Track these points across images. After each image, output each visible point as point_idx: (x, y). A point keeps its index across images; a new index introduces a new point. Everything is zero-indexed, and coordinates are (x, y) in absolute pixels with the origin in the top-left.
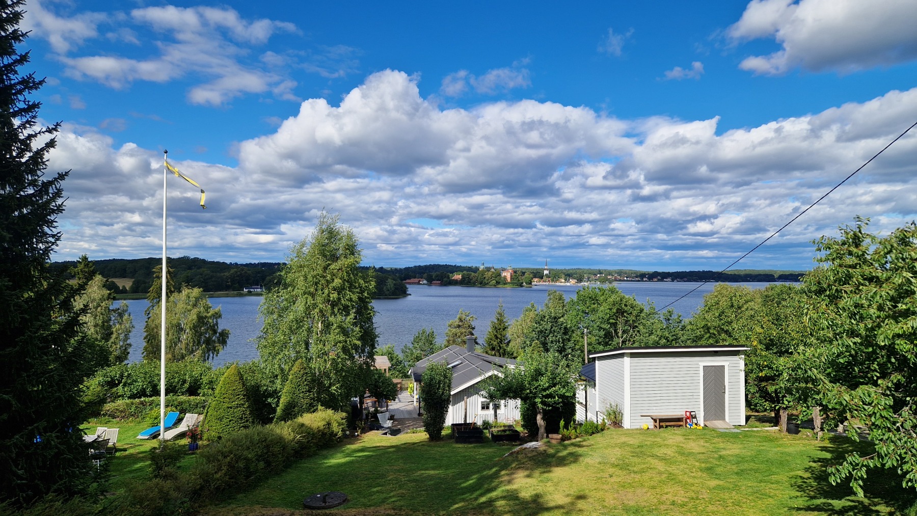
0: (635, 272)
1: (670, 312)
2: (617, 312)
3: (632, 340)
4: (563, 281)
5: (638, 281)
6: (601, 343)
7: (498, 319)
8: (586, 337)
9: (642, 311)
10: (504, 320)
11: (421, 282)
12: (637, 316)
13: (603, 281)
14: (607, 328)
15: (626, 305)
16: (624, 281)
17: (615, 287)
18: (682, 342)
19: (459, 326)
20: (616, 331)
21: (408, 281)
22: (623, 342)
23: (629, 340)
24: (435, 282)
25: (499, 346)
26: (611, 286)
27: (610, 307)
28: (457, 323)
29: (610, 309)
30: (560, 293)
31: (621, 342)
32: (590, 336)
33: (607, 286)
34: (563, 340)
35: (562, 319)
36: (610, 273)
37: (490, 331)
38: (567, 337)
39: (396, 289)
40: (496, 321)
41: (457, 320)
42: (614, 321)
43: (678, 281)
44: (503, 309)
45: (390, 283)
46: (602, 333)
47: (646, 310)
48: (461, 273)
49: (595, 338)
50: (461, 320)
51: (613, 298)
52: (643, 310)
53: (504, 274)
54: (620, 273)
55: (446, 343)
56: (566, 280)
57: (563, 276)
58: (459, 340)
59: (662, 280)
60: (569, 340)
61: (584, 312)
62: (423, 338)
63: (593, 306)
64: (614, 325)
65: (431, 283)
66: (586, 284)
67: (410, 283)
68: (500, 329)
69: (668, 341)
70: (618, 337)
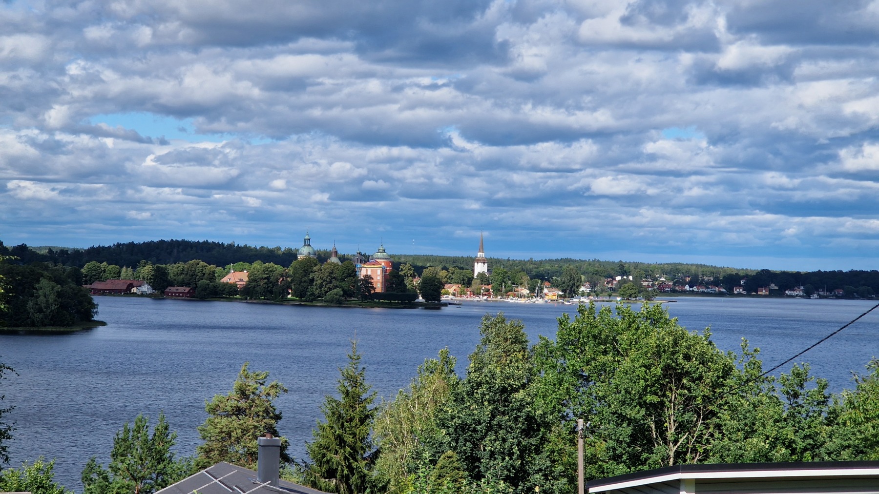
0: (713, 271)
1: (798, 375)
2: (665, 376)
3: (701, 450)
4: (526, 292)
5: (720, 294)
6: (620, 457)
7: (347, 393)
8: (581, 442)
9: (727, 372)
10: (364, 396)
11: (134, 290)
12: (715, 386)
13: (630, 295)
14: (639, 416)
15: (687, 357)
16: (684, 293)
17: (663, 307)
18: (829, 454)
19: (238, 411)
20: (659, 424)
21: (97, 285)
22: (678, 454)
23: (694, 450)
24: (173, 289)
25: (349, 467)
26: (651, 306)
27: (646, 362)
28: (233, 403)
29: (648, 367)
30: (515, 322)
31: (672, 454)
32: (592, 438)
33: (640, 306)
34: (523, 451)
35: (520, 395)
36: (648, 272)
37: (326, 424)
38: (533, 441)
39: (63, 306)
40: (340, 398)
41: (233, 393)
42: (656, 399)
43: (821, 297)
44: (360, 367)
45: (46, 289)
46: (626, 430)
47: (740, 369)
48: (247, 265)
49: (604, 445)
50: (243, 393)
51: (657, 336)
52: (731, 369)
53: (364, 271)
54: (673, 271)
55: (201, 457)
56: (532, 290)
57: (526, 279)
58: (239, 448)
59: (779, 294)
60: (538, 451)
61: (576, 374)
62: (138, 444)
63: (602, 359)
64: (657, 409)
65: (163, 293)
66: (586, 301)
67: (102, 292)
68: (351, 420)
69: (794, 451)
70: (666, 442)
